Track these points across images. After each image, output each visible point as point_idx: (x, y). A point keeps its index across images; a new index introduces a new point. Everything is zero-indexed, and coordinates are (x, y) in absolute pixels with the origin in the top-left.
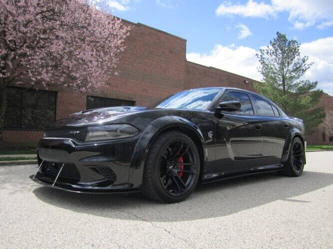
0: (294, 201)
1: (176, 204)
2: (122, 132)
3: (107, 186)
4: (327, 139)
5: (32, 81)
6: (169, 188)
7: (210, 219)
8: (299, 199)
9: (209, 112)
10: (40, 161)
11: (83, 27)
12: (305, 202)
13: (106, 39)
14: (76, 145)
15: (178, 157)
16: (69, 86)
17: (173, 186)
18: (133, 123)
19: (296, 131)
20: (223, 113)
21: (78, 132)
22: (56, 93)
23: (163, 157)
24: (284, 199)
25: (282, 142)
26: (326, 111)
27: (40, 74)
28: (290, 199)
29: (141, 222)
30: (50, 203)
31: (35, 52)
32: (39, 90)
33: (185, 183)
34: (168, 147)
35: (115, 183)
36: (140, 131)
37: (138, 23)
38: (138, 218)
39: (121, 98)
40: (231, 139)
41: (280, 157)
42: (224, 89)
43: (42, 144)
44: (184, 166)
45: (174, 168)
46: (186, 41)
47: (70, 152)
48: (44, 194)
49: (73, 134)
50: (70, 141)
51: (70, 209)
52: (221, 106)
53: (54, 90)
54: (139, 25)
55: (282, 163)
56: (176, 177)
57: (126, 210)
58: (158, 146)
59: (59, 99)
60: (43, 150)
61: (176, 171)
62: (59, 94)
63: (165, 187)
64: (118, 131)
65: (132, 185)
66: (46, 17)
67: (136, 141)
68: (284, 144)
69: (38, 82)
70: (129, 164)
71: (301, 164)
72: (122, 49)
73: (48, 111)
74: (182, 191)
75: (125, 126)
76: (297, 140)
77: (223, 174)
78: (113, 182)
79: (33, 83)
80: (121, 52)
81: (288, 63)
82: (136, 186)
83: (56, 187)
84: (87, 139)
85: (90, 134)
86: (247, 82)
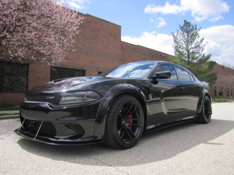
0: (212, 144)
1: (129, 150)
2: (88, 96)
3: (78, 139)
4: (218, 94)
5: (11, 56)
6: (123, 138)
7: (158, 162)
8: (215, 142)
9: (148, 79)
10: (22, 119)
11: (48, 17)
12: (220, 144)
13: (66, 26)
14: (53, 108)
15: (129, 114)
16: (38, 60)
17: (126, 137)
18: (96, 90)
19: (205, 91)
20: (158, 80)
21: (53, 98)
22: (28, 65)
23: (119, 115)
24: (205, 143)
25: (197, 99)
26: (217, 75)
27: (16, 52)
28: (209, 142)
29: (107, 167)
30: (32, 152)
31: (13, 36)
32: (15, 63)
33: (134, 133)
34: (122, 107)
35: (83, 137)
36: (101, 96)
37: (87, 14)
38: (104, 164)
39: (76, 68)
40: (164, 98)
41: (196, 110)
42: (157, 62)
43: (24, 106)
44: (133, 120)
45: (126, 122)
46: (120, 27)
47: (47, 113)
48: (26, 144)
49: (49, 99)
50: (46, 105)
51: (49, 157)
52: (157, 75)
53: (27, 63)
54: (87, 15)
55: (197, 114)
56: (128, 129)
57: (93, 157)
58: (115, 107)
59: (30, 70)
60: (26, 111)
61: (127, 125)
62: (30, 66)
63: (121, 138)
64: (85, 96)
65: (96, 137)
66: (20, 9)
67: (99, 103)
68: (198, 100)
69: (15, 58)
70: (94, 119)
71: (209, 114)
72: (77, 33)
73: (21, 77)
74: (132, 140)
75: (90, 92)
76: (207, 98)
77: (159, 125)
78: (82, 136)
79: (11, 58)
80: (76, 35)
81: (192, 42)
82: (99, 138)
83: (37, 140)
84: (61, 103)
85: (63, 99)
86: (163, 55)
